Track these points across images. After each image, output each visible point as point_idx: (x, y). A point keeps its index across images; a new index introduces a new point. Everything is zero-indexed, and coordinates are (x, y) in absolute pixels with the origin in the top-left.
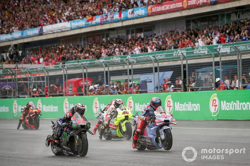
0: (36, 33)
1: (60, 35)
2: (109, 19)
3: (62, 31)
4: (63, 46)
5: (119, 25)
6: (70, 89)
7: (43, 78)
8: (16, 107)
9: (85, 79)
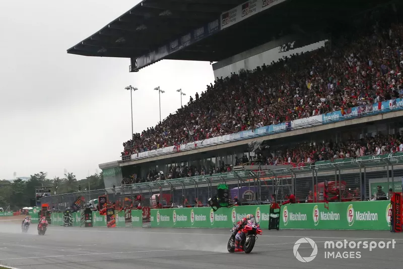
0: (282, 128)
1: (310, 131)
2: (366, 111)
3: (313, 126)
4: (314, 144)
5: (379, 118)
6: (320, 195)
7: (290, 181)
8: (259, 215)
9: (338, 182)
